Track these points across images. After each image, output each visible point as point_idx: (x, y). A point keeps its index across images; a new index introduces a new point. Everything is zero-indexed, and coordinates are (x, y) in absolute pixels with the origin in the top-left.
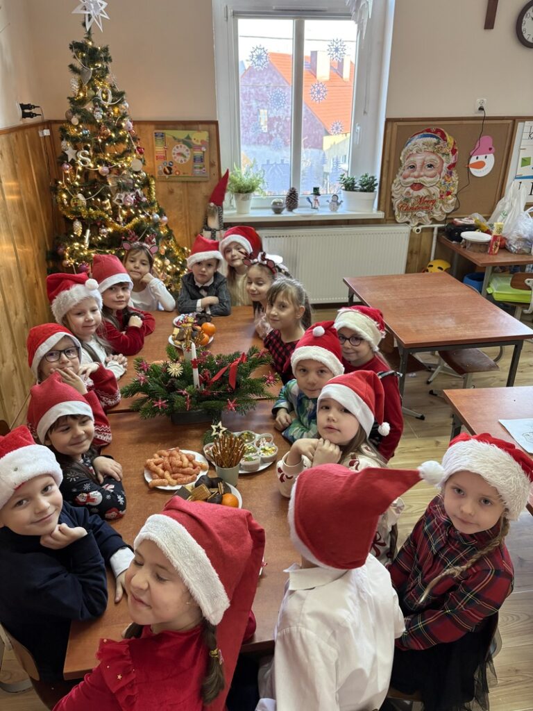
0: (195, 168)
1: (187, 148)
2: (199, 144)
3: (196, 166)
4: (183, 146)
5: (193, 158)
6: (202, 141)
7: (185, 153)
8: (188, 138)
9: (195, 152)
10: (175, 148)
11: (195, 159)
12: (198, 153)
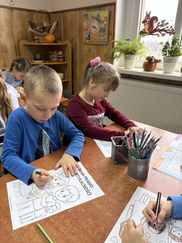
0: (101, 36)
1: (98, 23)
2: (104, 19)
3: (101, 34)
4: (96, 21)
5: (100, 29)
6: (105, 17)
7: (96, 26)
8: (99, 16)
9: (101, 25)
10: (92, 23)
11: (101, 30)
12: (103, 26)
